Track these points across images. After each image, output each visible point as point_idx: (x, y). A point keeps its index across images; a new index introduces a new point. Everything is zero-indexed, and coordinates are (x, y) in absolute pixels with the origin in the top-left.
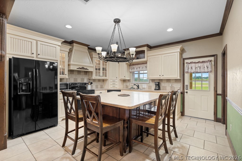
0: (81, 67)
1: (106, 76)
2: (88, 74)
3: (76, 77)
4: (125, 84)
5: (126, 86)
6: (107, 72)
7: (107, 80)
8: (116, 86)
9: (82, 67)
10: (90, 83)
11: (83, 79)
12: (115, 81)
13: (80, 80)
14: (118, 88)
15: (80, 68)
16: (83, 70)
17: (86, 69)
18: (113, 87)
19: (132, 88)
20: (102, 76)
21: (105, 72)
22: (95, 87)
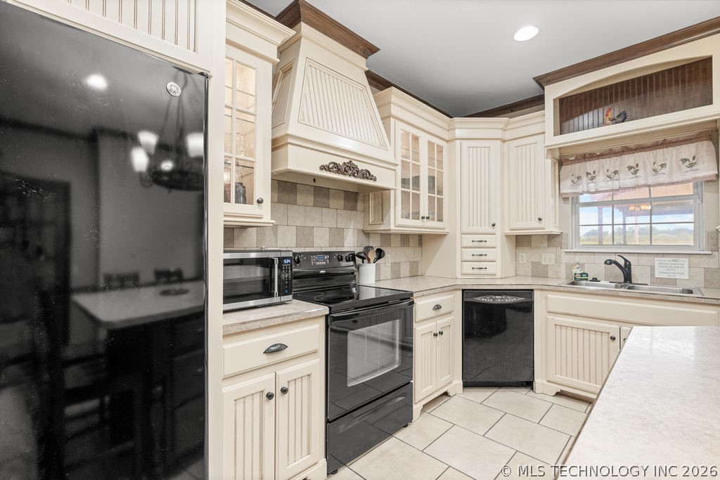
0: (340, 161)
1: (440, 220)
2: (360, 205)
3: (309, 224)
4: (526, 256)
5: (535, 265)
6: (445, 196)
7: (441, 236)
8: (491, 268)
9: (347, 161)
10: (372, 255)
11: (338, 233)
13: (327, 237)
14: (499, 275)
15: (337, 168)
16: (352, 179)
17: (367, 175)
18: (476, 271)
19: (582, 276)
20: (427, 218)
21: (436, 195)
22: (389, 272)
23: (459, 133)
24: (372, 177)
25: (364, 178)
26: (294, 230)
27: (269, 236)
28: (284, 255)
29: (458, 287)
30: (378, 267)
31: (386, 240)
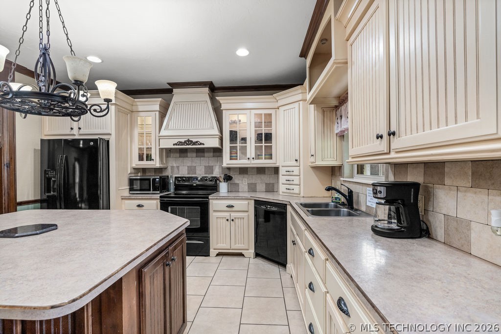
8: (296, 190)
9: (186, 140)
12: (291, 173)
13: (203, 170)
14: (302, 195)
18: (288, 191)
19: (336, 200)
20: (253, 158)
21: (263, 144)
22: (246, 188)
23: (281, 103)
24: (201, 144)
25: (196, 145)
26: (187, 168)
27: (176, 170)
28: (156, 177)
29: (251, 198)
30: (237, 185)
31: (243, 171)
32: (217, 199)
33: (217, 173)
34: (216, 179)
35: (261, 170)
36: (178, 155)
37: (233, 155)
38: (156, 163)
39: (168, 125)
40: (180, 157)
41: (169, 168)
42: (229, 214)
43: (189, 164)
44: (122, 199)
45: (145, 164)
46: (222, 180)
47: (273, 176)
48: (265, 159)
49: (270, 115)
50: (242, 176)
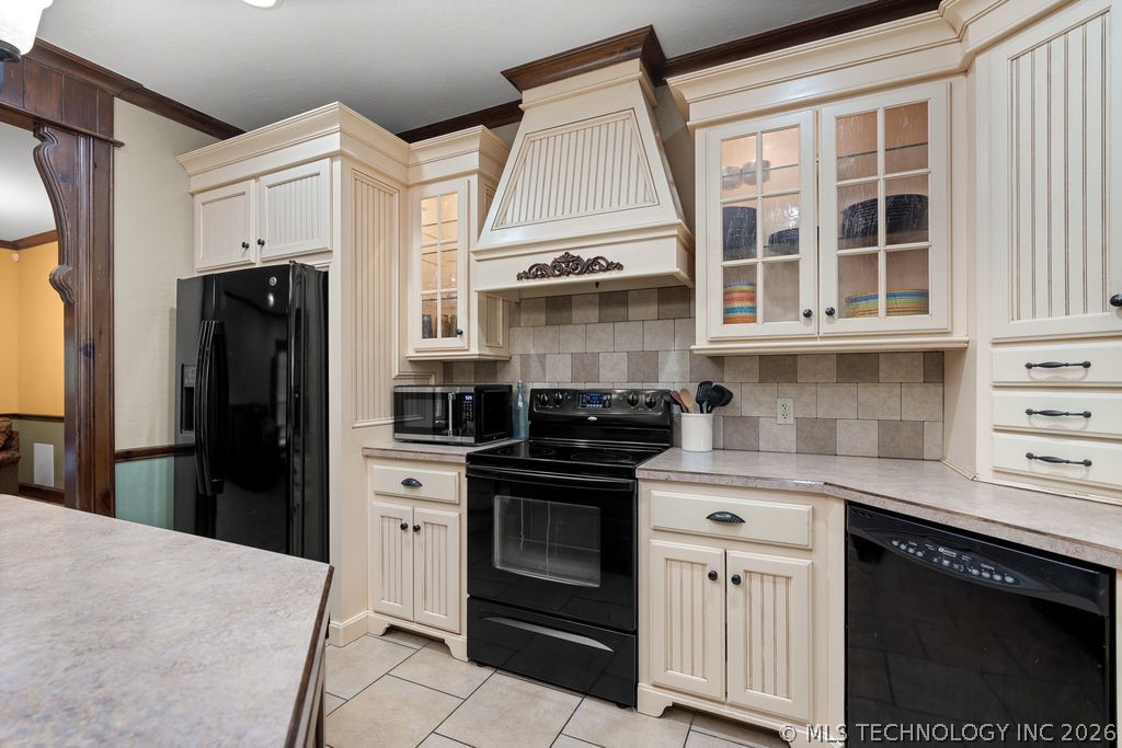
3: (592, 348)
6: (936, 239)
9: (559, 255)
11: (647, 362)
12: (1073, 375)
13: (624, 366)
18: (1044, 470)
20: (830, 313)
21: (882, 248)
22: (789, 438)
24: (611, 266)
25: (593, 271)
26: (568, 359)
27: (535, 367)
28: (464, 390)
29: (828, 490)
30: (752, 423)
31: (778, 368)
32: (667, 481)
33: (673, 376)
34: (670, 401)
35: (857, 366)
36: (542, 317)
37: (737, 305)
38: (469, 345)
39: (503, 213)
40: (548, 324)
41: (516, 362)
42: (720, 552)
43: (577, 346)
44: (367, 456)
45: (442, 347)
46: (690, 402)
47: (918, 390)
48: (890, 311)
49: (920, 109)
50: (772, 388)
